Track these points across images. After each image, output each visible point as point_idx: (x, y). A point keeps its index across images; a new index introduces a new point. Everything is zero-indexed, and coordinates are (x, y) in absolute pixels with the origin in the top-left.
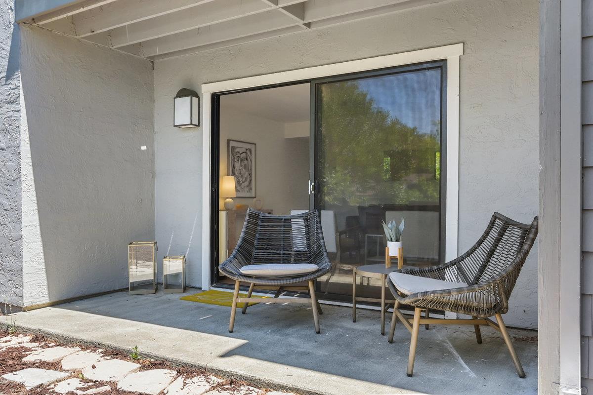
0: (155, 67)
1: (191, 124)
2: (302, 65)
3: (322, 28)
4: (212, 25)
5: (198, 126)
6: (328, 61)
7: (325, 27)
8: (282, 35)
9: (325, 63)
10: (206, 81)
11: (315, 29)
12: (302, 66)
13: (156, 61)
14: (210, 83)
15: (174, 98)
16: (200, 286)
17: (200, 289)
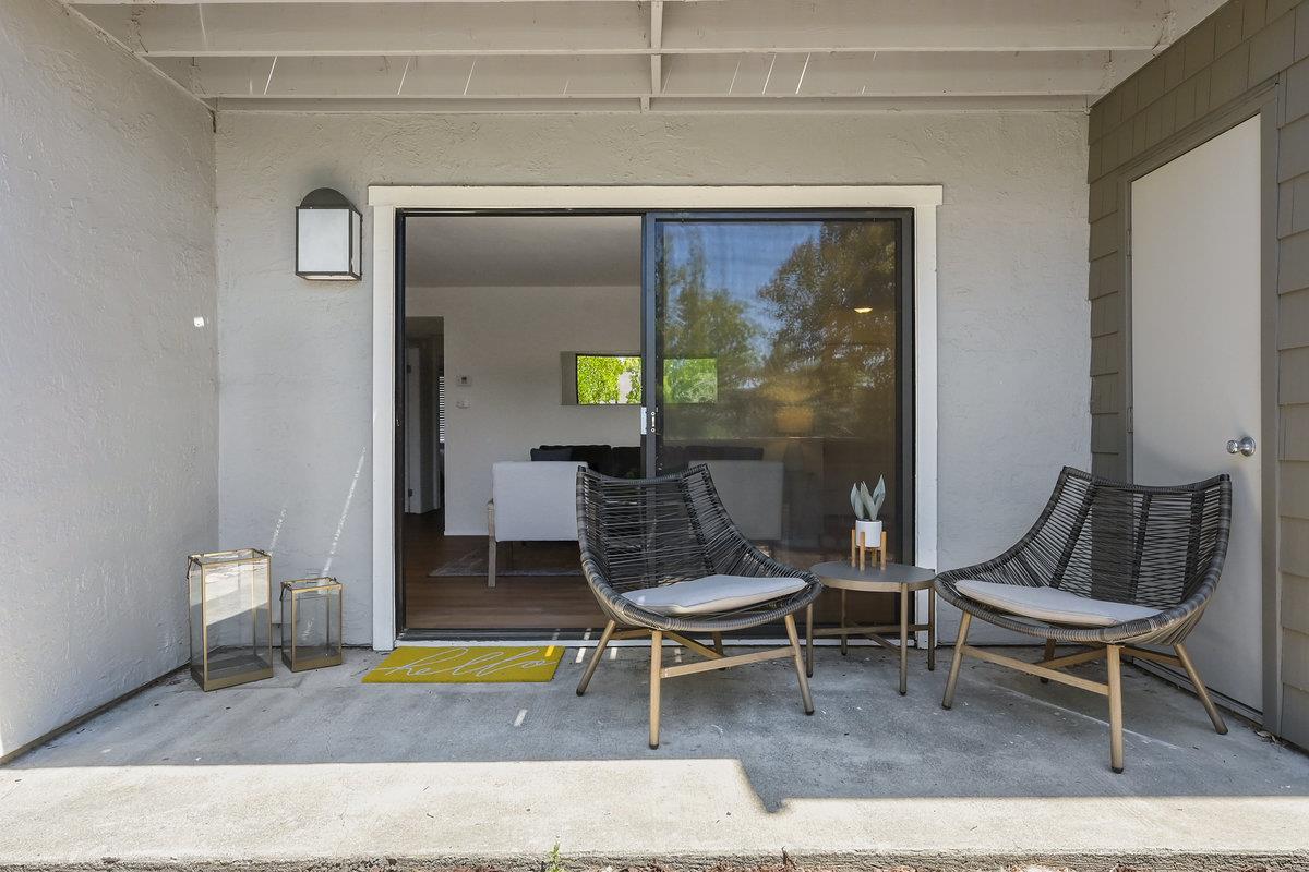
0: (218, 128)
1: (351, 273)
2: (629, 179)
3: (675, 113)
4: (420, 57)
5: (359, 278)
6: (687, 180)
7: (681, 113)
8: (583, 112)
9: (684, 183)
10: (377, 179)
11: (659, 112)
12: (630, 182)
13: (224, 113)
14: (392, 185)
15: (297, 208)
16: (370, 642)
17: (369, 648)
